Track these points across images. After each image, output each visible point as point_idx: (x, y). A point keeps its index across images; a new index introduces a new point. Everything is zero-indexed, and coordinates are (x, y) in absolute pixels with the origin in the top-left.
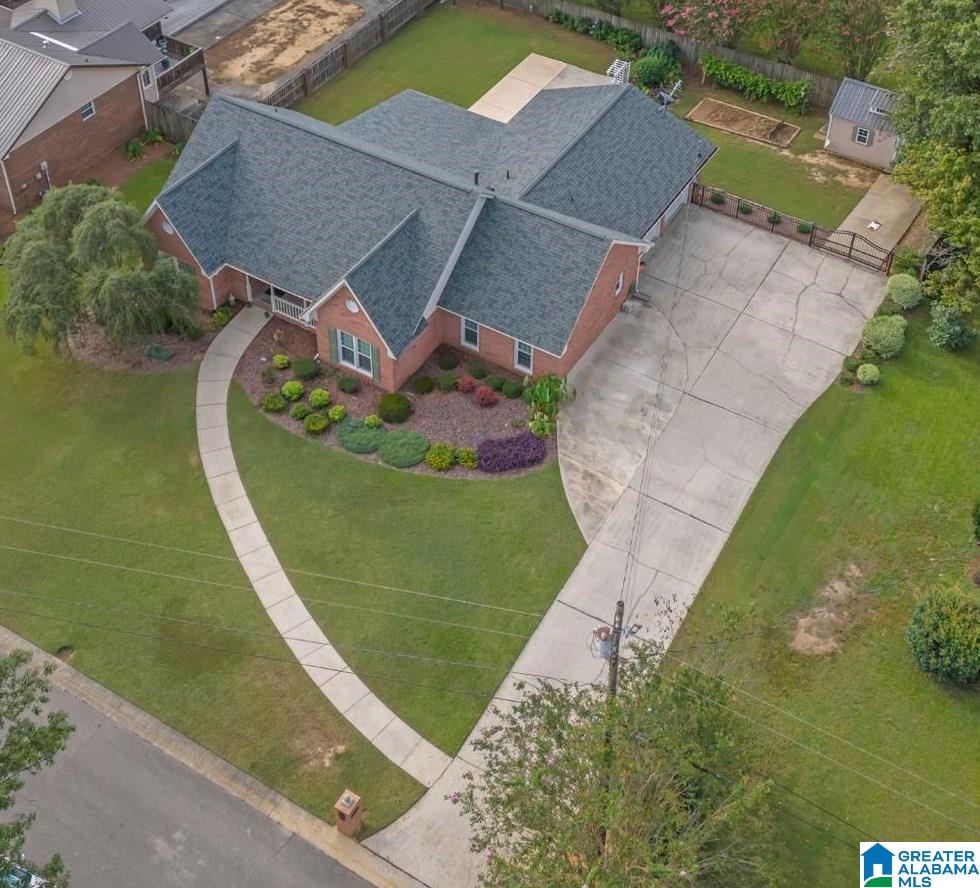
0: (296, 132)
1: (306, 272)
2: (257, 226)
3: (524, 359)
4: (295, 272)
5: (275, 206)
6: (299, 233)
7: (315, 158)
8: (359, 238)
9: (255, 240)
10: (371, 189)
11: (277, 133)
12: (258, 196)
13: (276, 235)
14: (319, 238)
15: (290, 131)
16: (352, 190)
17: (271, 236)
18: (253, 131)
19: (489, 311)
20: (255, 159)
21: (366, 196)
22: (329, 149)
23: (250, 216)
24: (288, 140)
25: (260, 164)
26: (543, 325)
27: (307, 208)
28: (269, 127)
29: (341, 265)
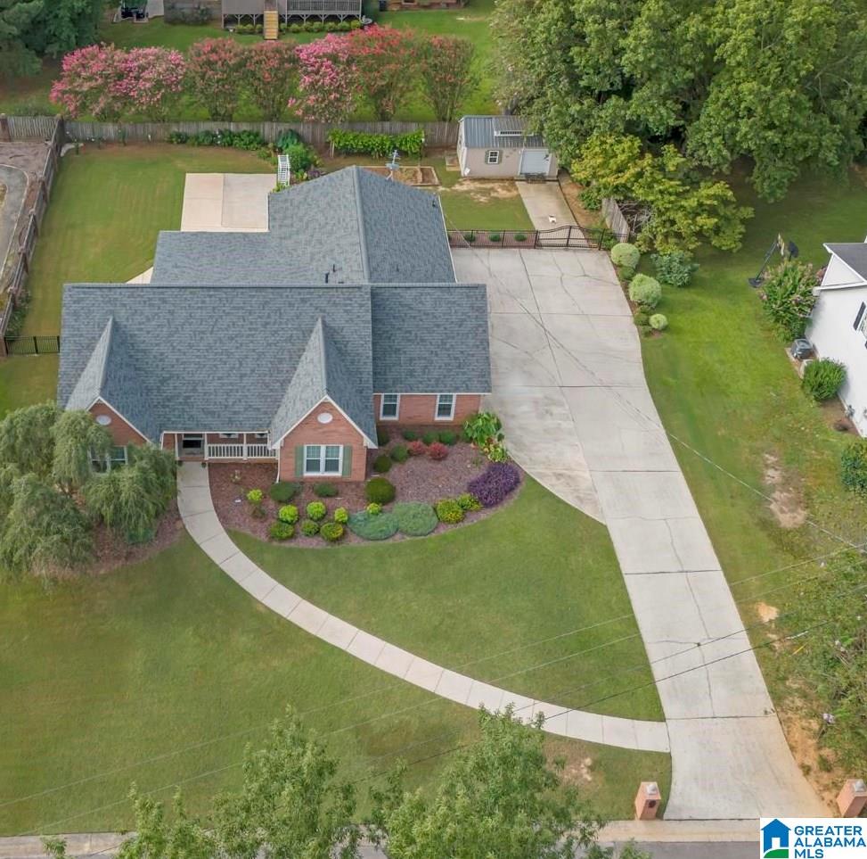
0: (169, 292)
1: (246, 409)
2: (175, 388)
3: (444, 410)
4: (235, 413)
5: (183, 363)
6: (219, 379)
7: (201, 308)
8: (280, 362)
9: (181, 400)
10: (269, 317)
11: (150, 299)
12: (161, 360)
13: (199, 388)
14: (242, 376)
15: (162, 293)
16: (251, 323)
17: (194, 390)
18: (124, 305)
19: (412, 381)
20: (141, 330)
21: (267, 324)
22: (211, 296)
23: (164, 381)
24: (164, 301)
25: (148, 332)
26: (464, 373)
27: (216, 354)
28: (142, 296)
29: (276, 391)
